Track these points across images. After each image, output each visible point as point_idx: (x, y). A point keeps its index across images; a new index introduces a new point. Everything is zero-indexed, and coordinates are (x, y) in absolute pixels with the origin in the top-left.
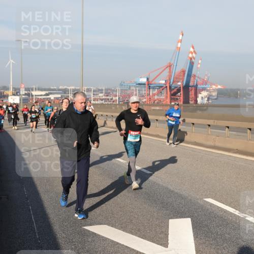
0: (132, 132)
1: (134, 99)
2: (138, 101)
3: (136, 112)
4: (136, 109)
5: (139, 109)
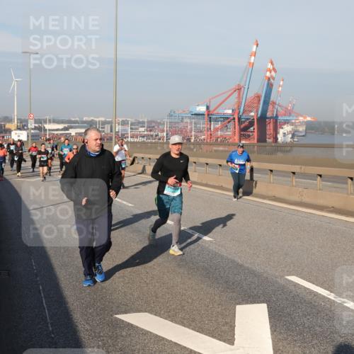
1: (176, 139)
2: (180, 141)
4: (177, 152)
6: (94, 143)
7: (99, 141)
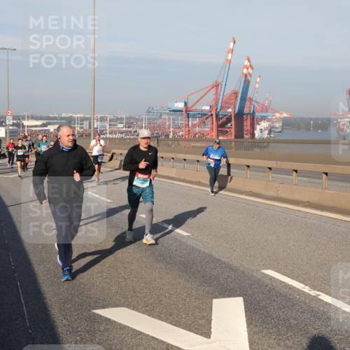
0: (140, 175)
1: (145, 133)
2: (149, 136)
3: (146, 150)
5: (149, 147)
6: (67, 139)
7: (71, 137)
